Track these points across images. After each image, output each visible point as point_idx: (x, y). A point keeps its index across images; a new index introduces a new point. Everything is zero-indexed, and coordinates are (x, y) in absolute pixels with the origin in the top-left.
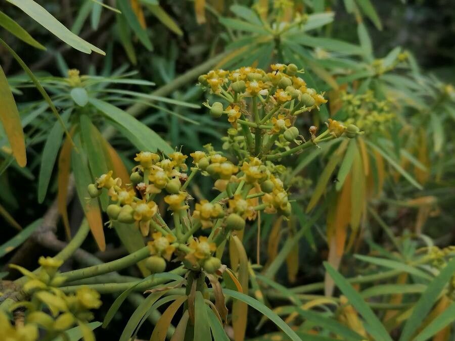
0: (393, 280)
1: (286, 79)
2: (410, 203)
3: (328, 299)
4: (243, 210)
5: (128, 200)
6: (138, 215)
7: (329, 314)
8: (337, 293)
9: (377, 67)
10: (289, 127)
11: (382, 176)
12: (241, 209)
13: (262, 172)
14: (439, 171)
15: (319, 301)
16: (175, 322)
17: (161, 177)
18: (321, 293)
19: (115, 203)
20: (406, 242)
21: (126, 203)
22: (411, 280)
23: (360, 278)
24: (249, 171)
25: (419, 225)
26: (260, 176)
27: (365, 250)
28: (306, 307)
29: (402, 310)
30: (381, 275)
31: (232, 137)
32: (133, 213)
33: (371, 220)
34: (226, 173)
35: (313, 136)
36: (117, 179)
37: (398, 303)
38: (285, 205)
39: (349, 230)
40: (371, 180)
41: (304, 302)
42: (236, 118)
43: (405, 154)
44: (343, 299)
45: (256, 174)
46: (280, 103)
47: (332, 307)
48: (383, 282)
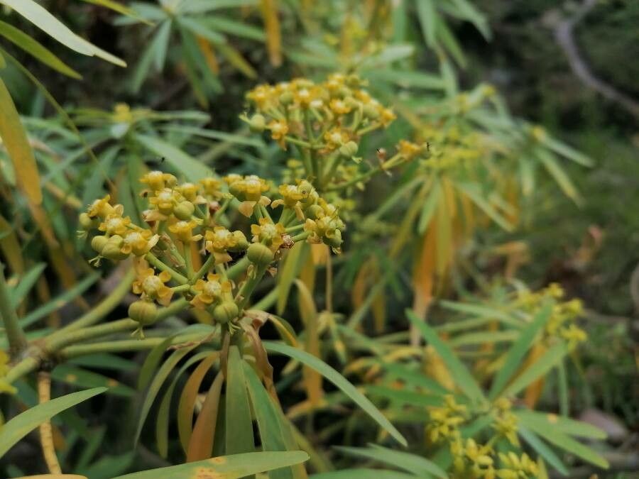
0: (484, 328)
1: (345, 90)
2: (500, 250)
3: (414, 350)
4: (269, 237)
5: (119, 229)
6: (127, 247)
7: (414, 365)
8: (423, 343)
9: (461, 103)
10: (346, 143)
11: (470, 221)
12: (267, 236)
13: (304, 192)
14: (529, 218)
15: (404, 352)
16: (205, 387)
17: (165, 199)
18: (406, 343)
19: (102, 233)
20: (497, 289)
21: (116, 232)
22: (502, 327)
23: (450, 327)
24: (287, 191)
25: (511, 270)
26: (301, 197)
27: (455, 297)
28: (389, 359)
29: (493, 359)
30: (471, 323)
31: (293, 169)
32: (122, 245)
33: (461, 269)
34: (251, 191)
35: (382, 161)
36: (117, 206)
37: (489, 352)
38: (332, 232)
39: (435, 278)
40: (458, 224)
41: (387, 353)
42: (281, 135)
43: (496, 199)
44: (430, 349)
45: (297, 195)
46: (337, 115)
47: (418, 358)
48: (474, 330)
